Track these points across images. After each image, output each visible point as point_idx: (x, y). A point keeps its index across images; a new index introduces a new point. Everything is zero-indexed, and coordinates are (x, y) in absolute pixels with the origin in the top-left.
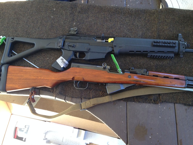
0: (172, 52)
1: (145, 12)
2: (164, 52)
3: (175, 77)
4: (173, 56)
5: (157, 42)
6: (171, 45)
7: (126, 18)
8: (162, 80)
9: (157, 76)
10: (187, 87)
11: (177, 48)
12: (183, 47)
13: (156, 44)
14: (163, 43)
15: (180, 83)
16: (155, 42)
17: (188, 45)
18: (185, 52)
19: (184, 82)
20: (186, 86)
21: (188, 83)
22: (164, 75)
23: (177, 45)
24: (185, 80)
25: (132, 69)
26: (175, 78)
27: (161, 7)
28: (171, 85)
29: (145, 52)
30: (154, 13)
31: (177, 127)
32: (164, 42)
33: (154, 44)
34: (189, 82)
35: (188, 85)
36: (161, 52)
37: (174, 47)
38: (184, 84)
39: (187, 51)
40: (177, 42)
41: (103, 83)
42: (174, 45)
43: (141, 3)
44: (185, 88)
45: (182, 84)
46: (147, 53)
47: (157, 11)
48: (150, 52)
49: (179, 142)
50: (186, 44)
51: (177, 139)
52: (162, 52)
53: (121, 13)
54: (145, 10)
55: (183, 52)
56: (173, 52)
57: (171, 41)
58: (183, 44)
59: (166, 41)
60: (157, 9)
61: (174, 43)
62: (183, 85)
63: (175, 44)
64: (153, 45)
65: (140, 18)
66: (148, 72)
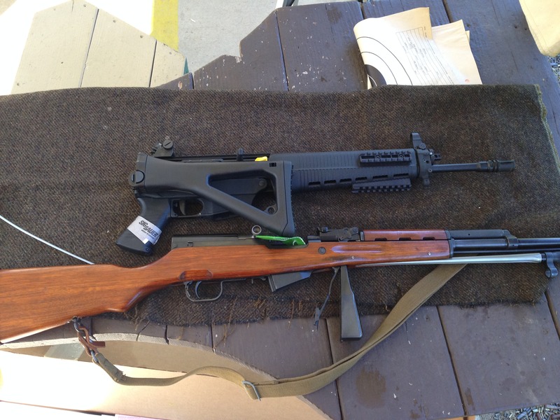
0: (404, 175)
1: (335, 99)
2: (386, 176)
3: (425, 236)
4: (409, 183)
5: (369, 156)
6: (401, 159)
7: (293, 117)
8: (397, 246)
9: (385, 240)
10: (455, 255)
11: (414, 164)
12: (427, 162)
13: (366, 160)
14: (383, 157)
15: (437, 249)
16: (363, 157)
17: (436, 156)
18: (433, 172)
19: (445, 244)
20: (452, 253)
21: (454, 246)
22: (400, 234)
23: (412, 158)
24: (448, 240)
25: (325, 232)
26: (425, 239)
27: (369, 86)
28: (419, 257)
29: (347, 183)
30: (356, 100)
31: (452, 360)
32: (383, 154)
33: (362, 160)
34: (456, 244)
35: (456, 249)
36: (380, 177)
37: (407, 163)
38: (447, 249)
39: (435, 170)
40: (411, 150)
41: (261, 276)
42: (407, 159)
43: (322, 79)
44: (450, 257)
45: (443, 250)
46: (350, 182)
47: (362, 96)
48: (357, 179)
49: (464, 396)
50: (431, 153)
51: (457, 390)
52: (383, 176)
53: (280, 106)
54: (334, 96)
55: (429, 173)
56: (407, 174)
57: (400, 151)
58: (425, 155)
59: (388, 151)
60: (363, 91)
61: (406, 153)
62: (445, 252)
63: (408, 156)
64: (361, 163)
65: (327, 114)
66: (362, 233)
